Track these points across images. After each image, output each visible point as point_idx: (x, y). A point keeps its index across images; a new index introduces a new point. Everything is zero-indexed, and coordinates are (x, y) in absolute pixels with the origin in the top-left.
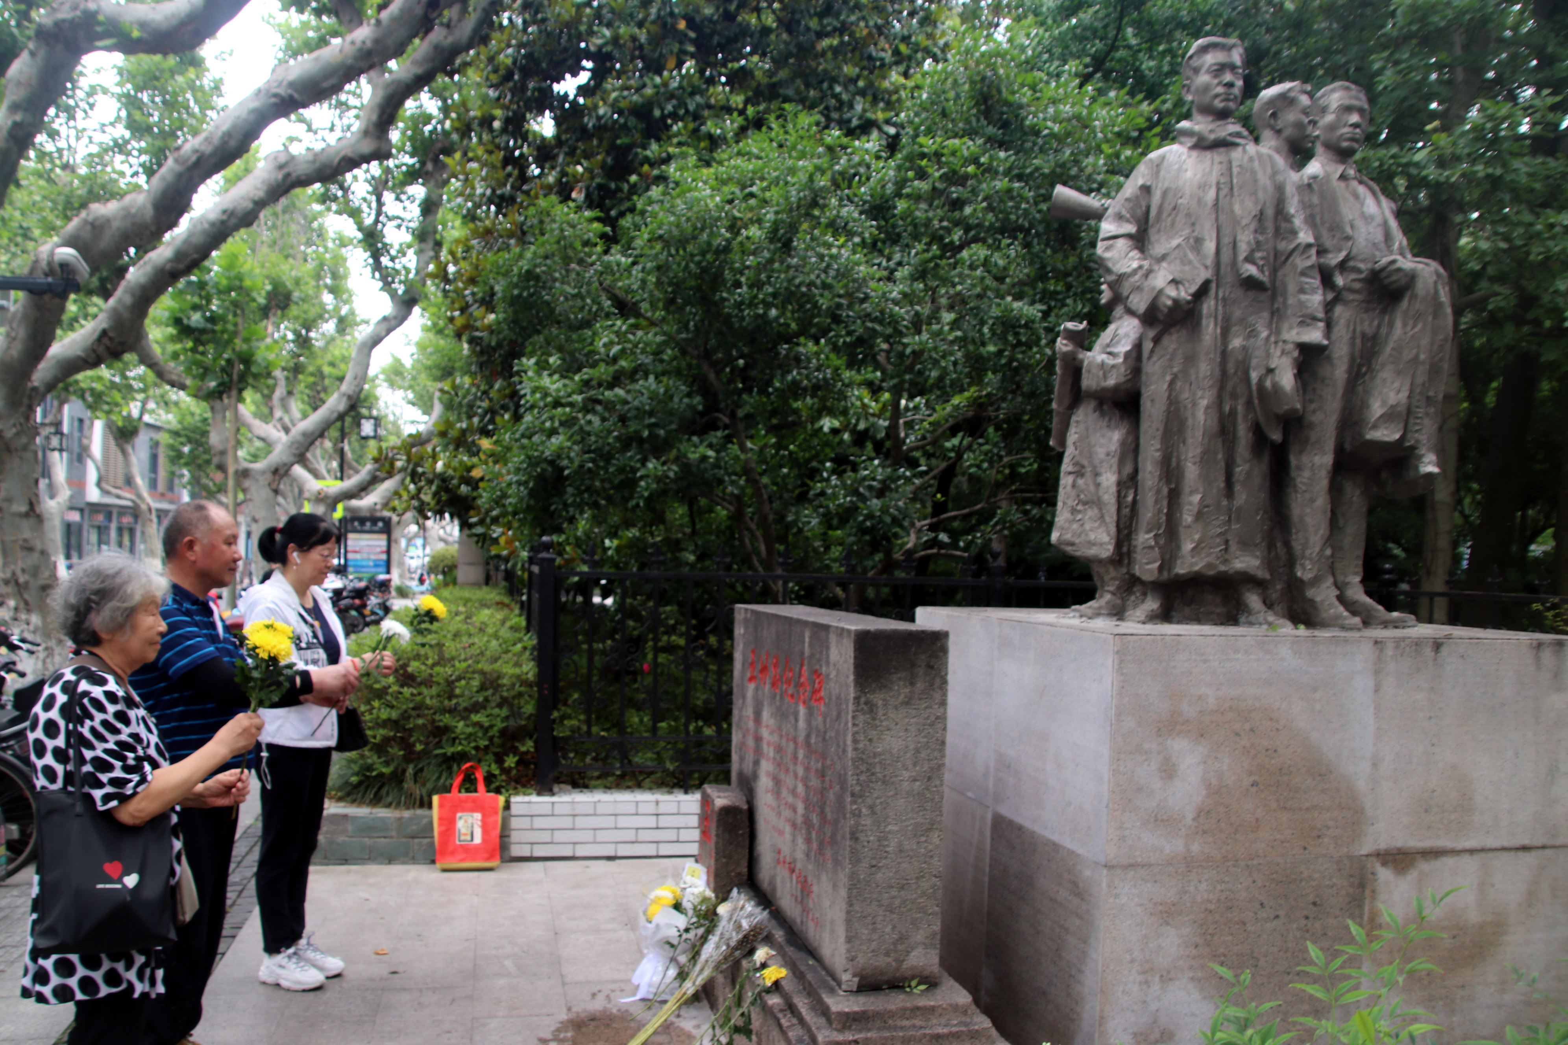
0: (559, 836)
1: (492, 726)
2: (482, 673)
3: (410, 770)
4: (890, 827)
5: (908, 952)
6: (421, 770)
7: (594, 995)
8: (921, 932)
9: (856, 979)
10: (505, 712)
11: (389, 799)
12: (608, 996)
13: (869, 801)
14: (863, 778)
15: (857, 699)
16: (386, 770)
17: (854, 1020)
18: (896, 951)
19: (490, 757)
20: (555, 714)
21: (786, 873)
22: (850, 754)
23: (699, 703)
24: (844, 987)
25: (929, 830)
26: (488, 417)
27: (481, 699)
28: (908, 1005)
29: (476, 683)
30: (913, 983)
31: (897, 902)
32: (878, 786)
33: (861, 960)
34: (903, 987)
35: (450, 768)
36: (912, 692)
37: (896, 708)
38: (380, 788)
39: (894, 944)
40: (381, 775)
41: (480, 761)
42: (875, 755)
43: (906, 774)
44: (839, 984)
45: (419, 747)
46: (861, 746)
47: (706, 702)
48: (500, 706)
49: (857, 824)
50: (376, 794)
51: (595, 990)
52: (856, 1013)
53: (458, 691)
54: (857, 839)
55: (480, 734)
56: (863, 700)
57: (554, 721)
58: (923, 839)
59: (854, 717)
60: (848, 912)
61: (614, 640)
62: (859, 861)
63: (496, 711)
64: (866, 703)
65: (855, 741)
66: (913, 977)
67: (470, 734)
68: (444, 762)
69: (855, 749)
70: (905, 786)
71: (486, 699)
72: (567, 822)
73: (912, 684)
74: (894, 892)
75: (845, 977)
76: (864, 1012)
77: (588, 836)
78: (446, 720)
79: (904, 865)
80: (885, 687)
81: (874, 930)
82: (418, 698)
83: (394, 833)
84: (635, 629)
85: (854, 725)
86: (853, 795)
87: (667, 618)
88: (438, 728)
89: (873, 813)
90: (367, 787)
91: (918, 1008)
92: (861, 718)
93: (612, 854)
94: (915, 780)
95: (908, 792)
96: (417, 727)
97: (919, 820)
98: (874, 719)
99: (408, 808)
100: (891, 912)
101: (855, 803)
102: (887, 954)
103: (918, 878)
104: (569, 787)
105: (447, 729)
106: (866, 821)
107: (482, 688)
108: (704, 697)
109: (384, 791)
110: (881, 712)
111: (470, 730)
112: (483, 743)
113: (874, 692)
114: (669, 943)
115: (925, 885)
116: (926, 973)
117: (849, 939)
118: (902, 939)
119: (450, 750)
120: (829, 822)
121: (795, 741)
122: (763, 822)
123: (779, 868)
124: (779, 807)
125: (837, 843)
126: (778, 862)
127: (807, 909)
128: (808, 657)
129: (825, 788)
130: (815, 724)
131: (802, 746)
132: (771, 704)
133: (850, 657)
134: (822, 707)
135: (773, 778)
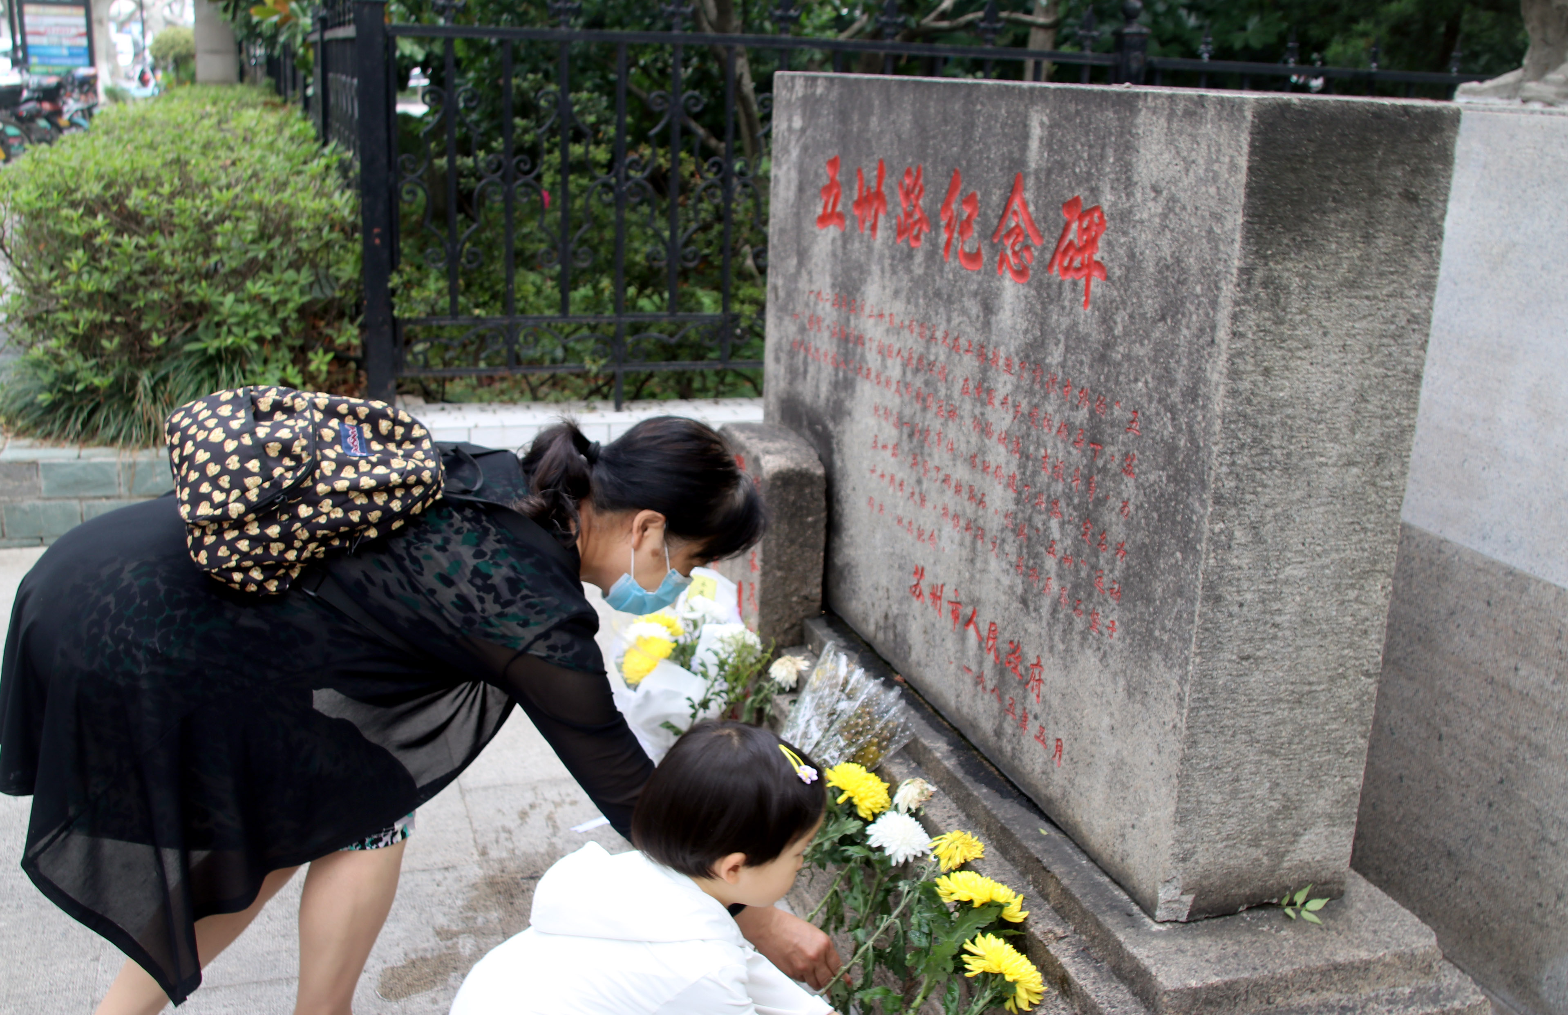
1: (284, 302)
2: (260, 207)
3: (145, 379)
4: (1288, 571)
5: (1296, 835)
6: (165, 379)
7: (523, 815)
8: (1327, 792)
9: (1189, 899)
10: (305, 276)
11: (111, 431)
12: (550, 818)
13: (1251, 512)
14: (1243, 459)
15: (1246, 272)
16: (101, 382)
17: (1208, 1002)
18: (1272, 835)
19: (284, 354)
20: (395, 280)
21: (945, 623)
22: (1219, 403)
23: (639, 258)
24: (1160, 914)
25: (1365, 574)
27: (262, 255)
28: (1316, 961)
29: (251, 227)
30: (1299, 898)
31: (1286, 732)
32: (1273, 479)
33: (1203, 857)
34: (1278, 906)
35: (214, 375)
36: (1366, 258)
37: (1328, 295)
38: (92, 413)
39: (1271, 820)
40: (91, 390)
41: (266, 362)
42: (1274, 406)
43: (1333, 450)
44: (1149, 909)
45: (157, 341)
46: (1245, 385)
47: (648, 257)
48: (295, 266)
49: (1222, 565)
50: (84, 424)
51: (524, 804)
52: (1214, 988)
53: (219, 241)
54: (1218, 599)
55: (264, 316)
56: (1259, 274)
57: (393, 292)
58: (1352, 594)
59: (1235, 317)
60: (1185, 760)
61: (490, 151)
62: (1217, 647)
63: (291, 275)
64: (1265, 284)
65: (1234, 374)
66: (1300, 887)
67: (247, 317)
68: (202, 365)
69: (1233, 393)
70: (1329, 478)
71: (271, 255)
73: (1368, 238)
74: (1282, 712)
75: (1163, 895)
76: (1229, 985)
78: (202, 291)
79: (1309, 653)
80: (1309, 243)
81: (1234, 794)
82: (150, 254)
83: (123, 490)
84: (526, 131)
85: (1236, 335)
86: (1218, 500)
87: (582, 113)
88: (188, 305)
89: (1259, 539)
90: (70, 410)
91: (1337, 967)
92: (1252, 318)
94: (1351, 463)
95: (1332, 493)
96: (151, 306)
97: (1351, 554)
98: (1279, 322)
99: (145, 446)
100: (1273, 754)
101: (1222, 517)
102: (1255, 842)
103: (1332, 679)
104: (420, 401)
105: (204, 308)
106: (1242, 559)
107: (263, 236)
108: (647, 248)
109: (99, 418)
110: (1295, 305)
111: (245, 308)
112: (271, 331)
113: (1285, 256)
114: (668, 726)
115: (1345, 694)
116: (1326, 875)
117: (1182, 817)
118: (1288, 808)
119: (213, 345)
120: (1119, 547)
121: (982, 355)
122: (862, 503)
123: (916, 604)
124: (919, 482)
125: (1149, 600)
126: (916, 591)
127: (1018, 711)
128: (1037, 172)
129: (1104, 470)
130: (1065, 322)
131: (1009, 365)
132: (894, 272)
133: (1233, 167)
134: (1097, 285)
135: (900, 422)
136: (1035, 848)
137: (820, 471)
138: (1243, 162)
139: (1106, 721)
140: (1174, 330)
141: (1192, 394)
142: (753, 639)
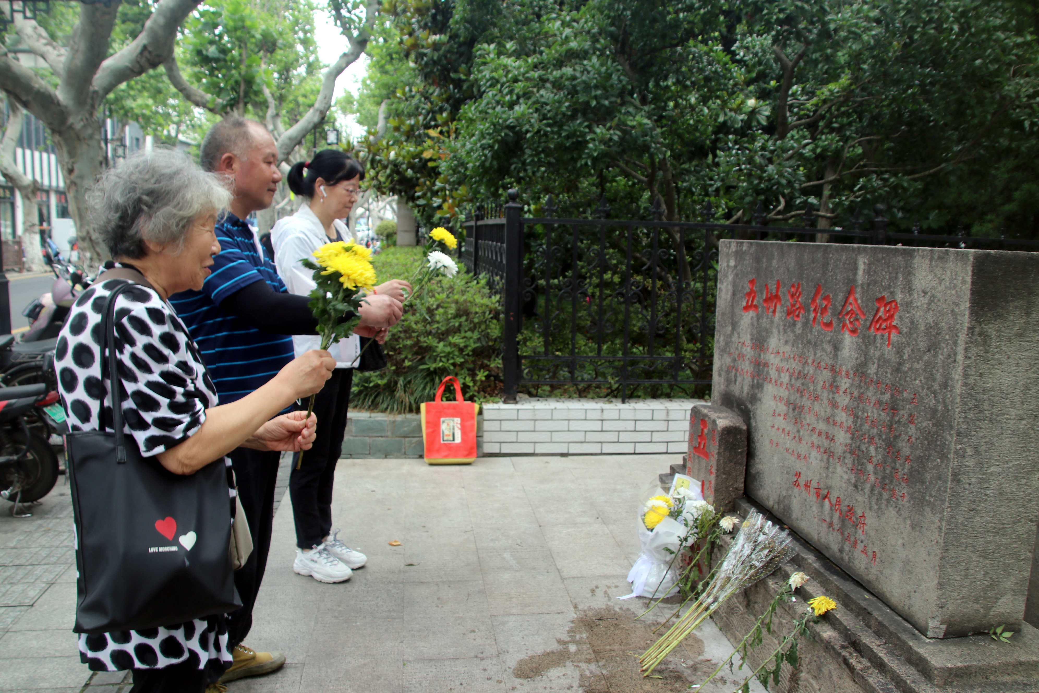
0: (522, 437)
1: (466, 347)
2: (457, 302)
3: (401, 382)
4: (992, 469)
5: (997, 599)
6: (410, 382)
7: (593, 591)
8: (1012, 578)
9: (944, 627)
10: (476, 335)
11: (385, 406)
12: (606, 593)
13: (974, 440)
14: (970, 415)
15: (971, 329)
16: (382, 382)
17: (957, 675)
18: (985, 598)
19: (465, 371)
20: (520, 337)
21: (812, 498)
22: (958, 389)
23: (636, 329)
24: (929, 634)
25: (1029, 472)
26: (430, 115)
27: (457, 324)
28: (1010, 659)
29: (452, 311)
30: (999, 630)
31: (992, 547)
32: (985, 425)
33: (951, 607)
34: (988, 634)
35: (433, 380)
36: (1027, 323)
37: (1009, 340)
38: (376, 397)
39: (984, 590)
40: (377, 386)
41: (456, 375)
42: (985, 391)
43: (1013, 412)
44: (923, 631)
45: (407, 363)
46: (971, 381)
47: (640, 328)
48: (472, 330)
49: (961, 465)
50: (373, 402)
51: (593, 586)
52: (959, 668)
53: (438, 318)
54: (959, 481)
55: (457, 353)
56: (977, 330)
57: (518, 343)
58: (1023, 481)
59: (966, 349)
60: (942, 558)
61: (565, 277)
62: (958, 504)
63: (469, 334)
64: (980, 334)
65: (966, 375)
66: (999, 625)
67: (449, 353)
68: (427, 375)
69: (966, 384)
70: (1011, 425)
71: (460, 325)
72: (529, 426)
73: (1028, 314)
74: (989, 537)
75: (932, 624)
76: (967, 668)
77: (545, 437)
78: (430, 341)
79: (1002, 509)
80: (1000, 316)
81: (966, 576)
82: (406, 323)
83: (389, 433)
84: (583, 267)
85: (966, 357)
86: (959, 434)
87: (610, 259)
88: (421, 347)
89: (978, 453)
90: (366, 395)
91: (1021, 664)
92: (974, 350)
93: (565, 451)
94: (1022, 419)
95: (1013, 432)
96: (405, 346)
97: (1022, 462)
98: (987, 352)
99: (400, 413)
100: (985, 557)
101: (960, 442)
102: (976, 601)
103: (1014, 522)
104: (527, 396)
105: (429, 349)
106: (970, 462)
107: (457, 315)
108: (639, 324)
109: (380, 399)
110: (994, 344)
111: (448, 349)
112: (459, 360)
113: (989, 321)
114: (668, 550)
115: (1021, 530)
116: (1012, 620)
117: (941, 586)
118: (993, 585)
119: (433, 366)
120: (907, 458)
121: (833, 369)
122: (767, 443)
123: (796, 490)
124: (798, 431)
125: (923, 482)
126: (796, 484)
127: (852, 539)
128: (862, 285)
129: (899, 422)
130: (878, 354)
131: (847, 375)
132: (785, 332)
133: (964, 282)
134: (894, 336)
135: (788, 403)
136: (863, 604)
137: (745, 428)
138: (969, 279)
139: (900, 541)
140: (935, 356)
141: (945, 385)
142: (711, 508)
